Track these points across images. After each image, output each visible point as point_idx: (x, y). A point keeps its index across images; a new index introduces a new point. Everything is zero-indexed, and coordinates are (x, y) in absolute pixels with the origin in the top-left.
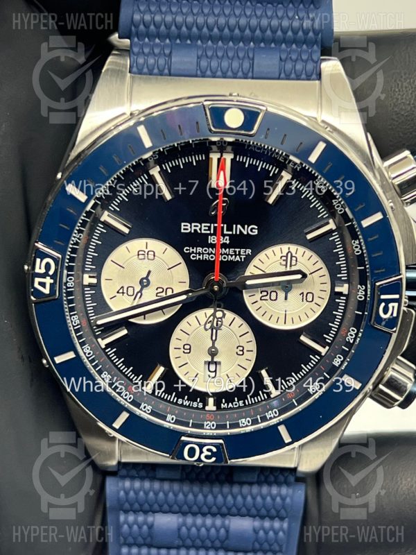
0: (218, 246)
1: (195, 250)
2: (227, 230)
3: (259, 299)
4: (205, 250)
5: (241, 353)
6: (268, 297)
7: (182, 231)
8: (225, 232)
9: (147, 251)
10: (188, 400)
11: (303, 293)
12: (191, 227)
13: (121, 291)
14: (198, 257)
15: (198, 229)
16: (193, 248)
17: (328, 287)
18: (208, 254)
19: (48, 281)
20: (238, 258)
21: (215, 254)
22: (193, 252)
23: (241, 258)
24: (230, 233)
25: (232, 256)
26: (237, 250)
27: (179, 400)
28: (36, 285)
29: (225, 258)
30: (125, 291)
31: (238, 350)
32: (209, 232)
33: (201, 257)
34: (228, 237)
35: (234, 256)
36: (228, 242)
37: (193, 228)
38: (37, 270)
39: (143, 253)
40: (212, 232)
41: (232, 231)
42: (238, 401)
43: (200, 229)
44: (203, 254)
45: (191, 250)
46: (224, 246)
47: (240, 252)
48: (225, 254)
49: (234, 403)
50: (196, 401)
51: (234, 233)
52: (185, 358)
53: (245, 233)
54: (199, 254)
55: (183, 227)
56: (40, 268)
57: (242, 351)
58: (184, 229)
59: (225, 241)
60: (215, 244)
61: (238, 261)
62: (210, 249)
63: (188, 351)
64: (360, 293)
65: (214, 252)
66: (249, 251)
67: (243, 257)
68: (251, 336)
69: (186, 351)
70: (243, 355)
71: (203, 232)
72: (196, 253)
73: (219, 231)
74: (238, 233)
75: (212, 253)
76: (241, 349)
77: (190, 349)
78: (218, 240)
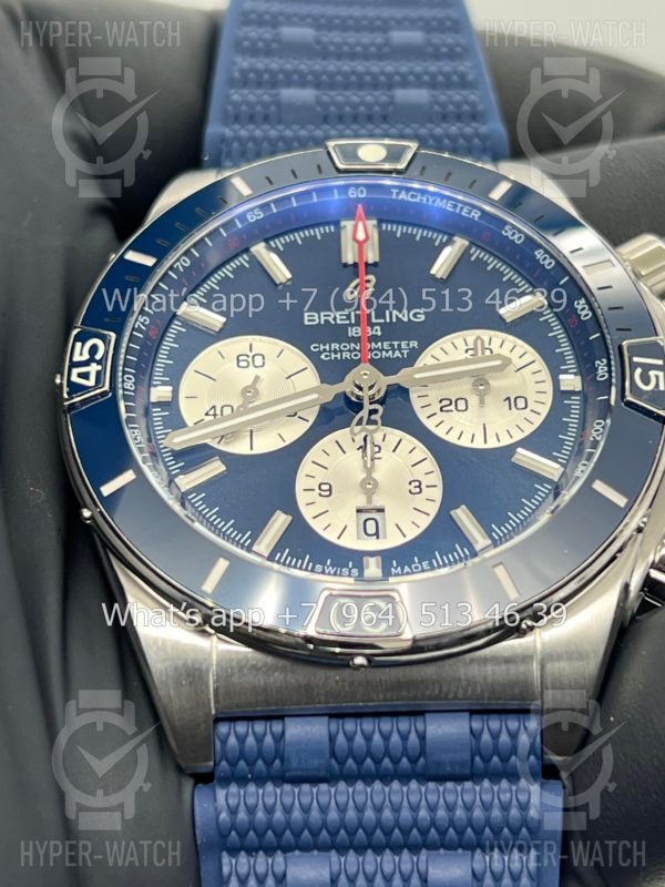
0: (365, 340)
1: (327, 347)
2: (376, 318)
3: (438, 411)
4: (345, 347)
5: (418, 490)
6: (452, 407)
7: (306, 323)
8: (374, 320)
9: (251, 355)
10: (332, 565)
11: (508, 399)
12: (319, 318)
13: (212, 412)
14: (333, 356)
15: (330, 319)
16: (324, 345)
17: (548, 387)
18: (349, 351)
19: (94, 368)
20: (397, 354)
21: (359, 351)
22: (325, 350)
23: (402, 354)
24: (382, 321)
25: (387, 351)
26: (396, 343)
27: (317, 566)
28: (74, 378)
29: (376, 355)
30: (218, 412)
31: (412, 487)
32: (348, 322)
33: (339, 356)
34: (378, 328)
35: (390, 352)
36: (379, 333)
37: (323, 319)
38: (77, 358)
39: (245, 358)
40: (353, 321)
41: (385, 318)
42: (420, 563)
43: (335, 319)
44: (341, 351)
45: (322, 347)
46: (374, 339)
47: (399, 345)
48: (375, 349)
49: (413, 566)
50: (347, 567)
51: (388, 320)
52: (323, 504)
53: (406, 320)
54: (335, 352)
55: (306, 318)
56: (81, 354)
57: (419, 487)
58: (309, 320)
59: (374, 333)
60: (360, 338)
61: (397, 357)
62: (352, 345)
63: (328, 493)
64: (600, 371)
65: (358, 348)
66: (414, 344)
67: (405, 352)
68: (431, 464)
69: (323, 493)
70: (420, 492)
71: (339, 322)
72: (330, 351)
73: (364, 321)
74: (394, 320)
75: (355, 350)
76: (417, 484)
77: (330, 490)
78: (364, 331)
